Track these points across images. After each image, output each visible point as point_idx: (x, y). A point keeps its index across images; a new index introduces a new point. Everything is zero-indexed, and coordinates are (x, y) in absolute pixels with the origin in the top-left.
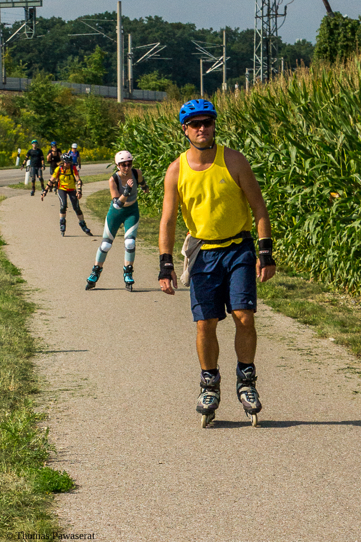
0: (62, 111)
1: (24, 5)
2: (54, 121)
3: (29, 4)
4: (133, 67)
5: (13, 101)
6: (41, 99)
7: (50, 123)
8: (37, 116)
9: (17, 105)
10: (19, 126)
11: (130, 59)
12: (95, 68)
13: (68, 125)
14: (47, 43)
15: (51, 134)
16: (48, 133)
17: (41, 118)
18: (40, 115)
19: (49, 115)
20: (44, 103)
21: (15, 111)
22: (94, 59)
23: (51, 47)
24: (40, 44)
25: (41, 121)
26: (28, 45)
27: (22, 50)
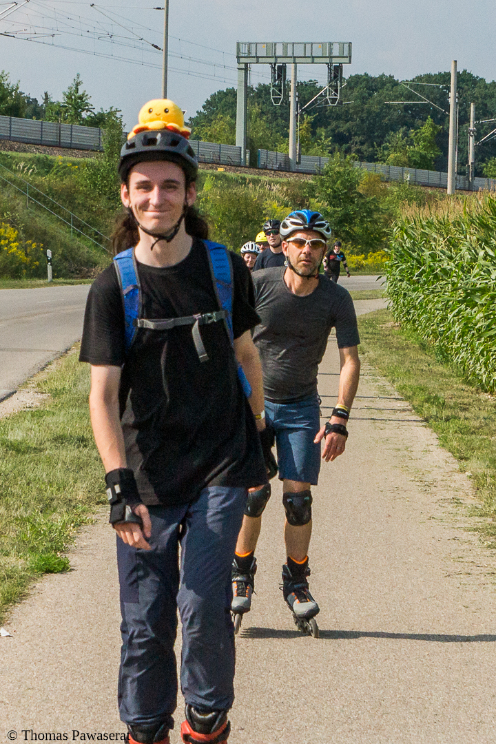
0: (363, 204)
1: (328, 60)
2: (353, 216)
3: (334, 60)
4: (476, 147)
5: (301, 187)
6: (336, 186)
7: (346, 219)
8: (329, 209)
9: (304, 193)
11: (472, 136)
12: (424, 146)
13: (370, 222)
14: (373, 109)
15: (347, 233)
16: (344, 231)
17: (335, 212)
18: (334, 207)
19: (345, 207)
20: (340, 191)
21: (303, 201)
22: (423, 135)
23: (378, 115)
24: (363, 110)
25: (336, 215)
26: (347, 112)
27: (338, 118)
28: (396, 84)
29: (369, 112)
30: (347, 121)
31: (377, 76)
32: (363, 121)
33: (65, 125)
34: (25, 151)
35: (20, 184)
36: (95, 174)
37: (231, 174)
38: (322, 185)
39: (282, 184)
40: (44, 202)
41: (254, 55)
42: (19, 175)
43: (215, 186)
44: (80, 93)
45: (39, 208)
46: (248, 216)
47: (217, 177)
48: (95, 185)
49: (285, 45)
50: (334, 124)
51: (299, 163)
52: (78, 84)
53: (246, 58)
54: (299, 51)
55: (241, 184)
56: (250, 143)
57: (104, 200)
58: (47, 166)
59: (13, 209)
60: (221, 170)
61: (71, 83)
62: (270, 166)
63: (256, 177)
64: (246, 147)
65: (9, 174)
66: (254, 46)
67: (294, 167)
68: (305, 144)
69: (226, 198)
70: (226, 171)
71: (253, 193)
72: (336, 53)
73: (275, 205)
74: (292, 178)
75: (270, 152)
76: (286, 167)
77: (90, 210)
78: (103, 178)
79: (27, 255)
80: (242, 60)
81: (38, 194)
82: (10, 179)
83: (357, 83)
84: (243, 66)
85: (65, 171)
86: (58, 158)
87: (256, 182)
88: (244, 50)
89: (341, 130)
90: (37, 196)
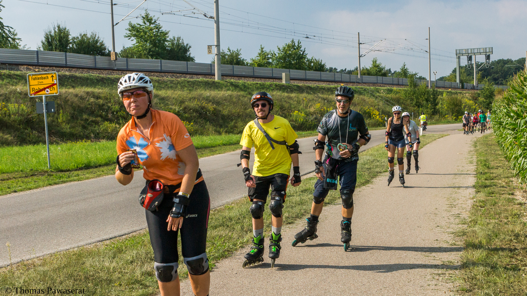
1: (485, 53)
3: (487, 53)
5: (475, 94)
8: (485, 100)
9: (477, 96)
10: (477, 104)
17: (486, 101)
21: (476, 98)
23: (507, 71)
24: (502, 70)
25: (487, 102)
26: (497, 71)
27: (494, 73)
28: (512, 61)
29: (504, 71)
30: (497, 74)
31: (506, 59)
32: (502, 73)
33: (400, 79)
34: (384, 87)
35: (382, 97)
36: (406, 93)
37: (453, 91)
38: (482, 93)
39: (469, 93)
40: (390, 103)
41: (461, 53)
42: (381, 94)
43: (447, 95)
44: (405, 68)
45: (388, 105)
46: (457, 104)
47: (448, 92)
48: (406, 96)
49: (471, 49)
50: (493, 75)
51: (477, 87)
52: (404, 65)
53: (459, 54)
54: (476, 51)
55: (456, 94)
56: (461, 81)
57: (409, 101)
58: (390, 91)
59: (379, 105)
60: (450, 90)
61: (402, 65)
62: (468, 88)
63: (461, 91)
64: (460, 83)
65: (378, 94)
66: (461, 50)
67: (476, 88)
68: (480, 80)
69: (450, 98)
70: (452, 90)
71: (459, 97)
72: (488, 51)
73: (467, 100)
74: (473, 91)
75: (468, 84)
76: (473, 88)
77: (404, 104)
78: (409, 94)
79: (382, 119)
80: (458, 55)
81: (388, 100)
82: (378, 96)
83: (500, 62)
84: (458, 57)
85: (397, 93)
86: (395, 88)
87: (460, 93)
88: (458, 52)
89: (495, 77)
90: (387, 101)
